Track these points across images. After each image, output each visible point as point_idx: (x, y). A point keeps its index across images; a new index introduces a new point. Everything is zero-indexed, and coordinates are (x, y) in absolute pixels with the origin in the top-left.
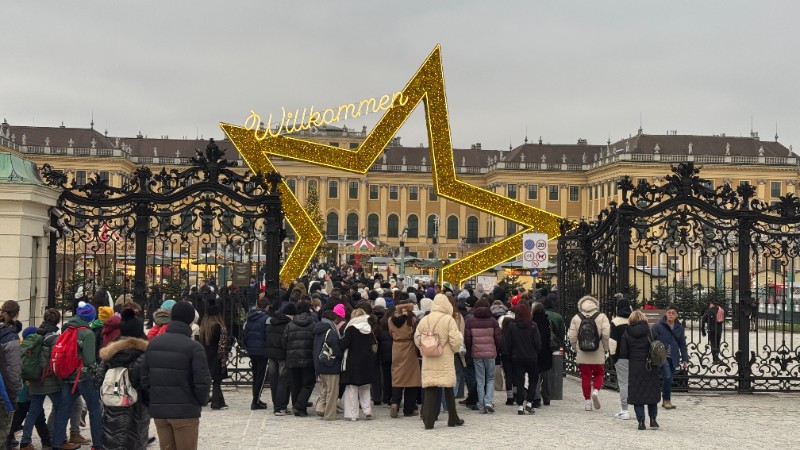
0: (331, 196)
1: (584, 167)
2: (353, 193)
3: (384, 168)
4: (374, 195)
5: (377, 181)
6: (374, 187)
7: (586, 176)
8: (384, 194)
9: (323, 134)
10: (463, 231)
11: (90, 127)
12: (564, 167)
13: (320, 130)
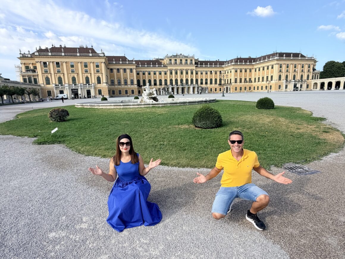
0: (186, 74)
1: (253, 63)
2: (192, 73)
3: (199, 66)
4: (197, 74)
5: (198, 69)
6: (197, 71)
7: (253, 66)
8: (199, 73)
9: (184, 57)
10: (218, 82)
11: (124, 56)
12: (248, 63)
13: (183, 56)
